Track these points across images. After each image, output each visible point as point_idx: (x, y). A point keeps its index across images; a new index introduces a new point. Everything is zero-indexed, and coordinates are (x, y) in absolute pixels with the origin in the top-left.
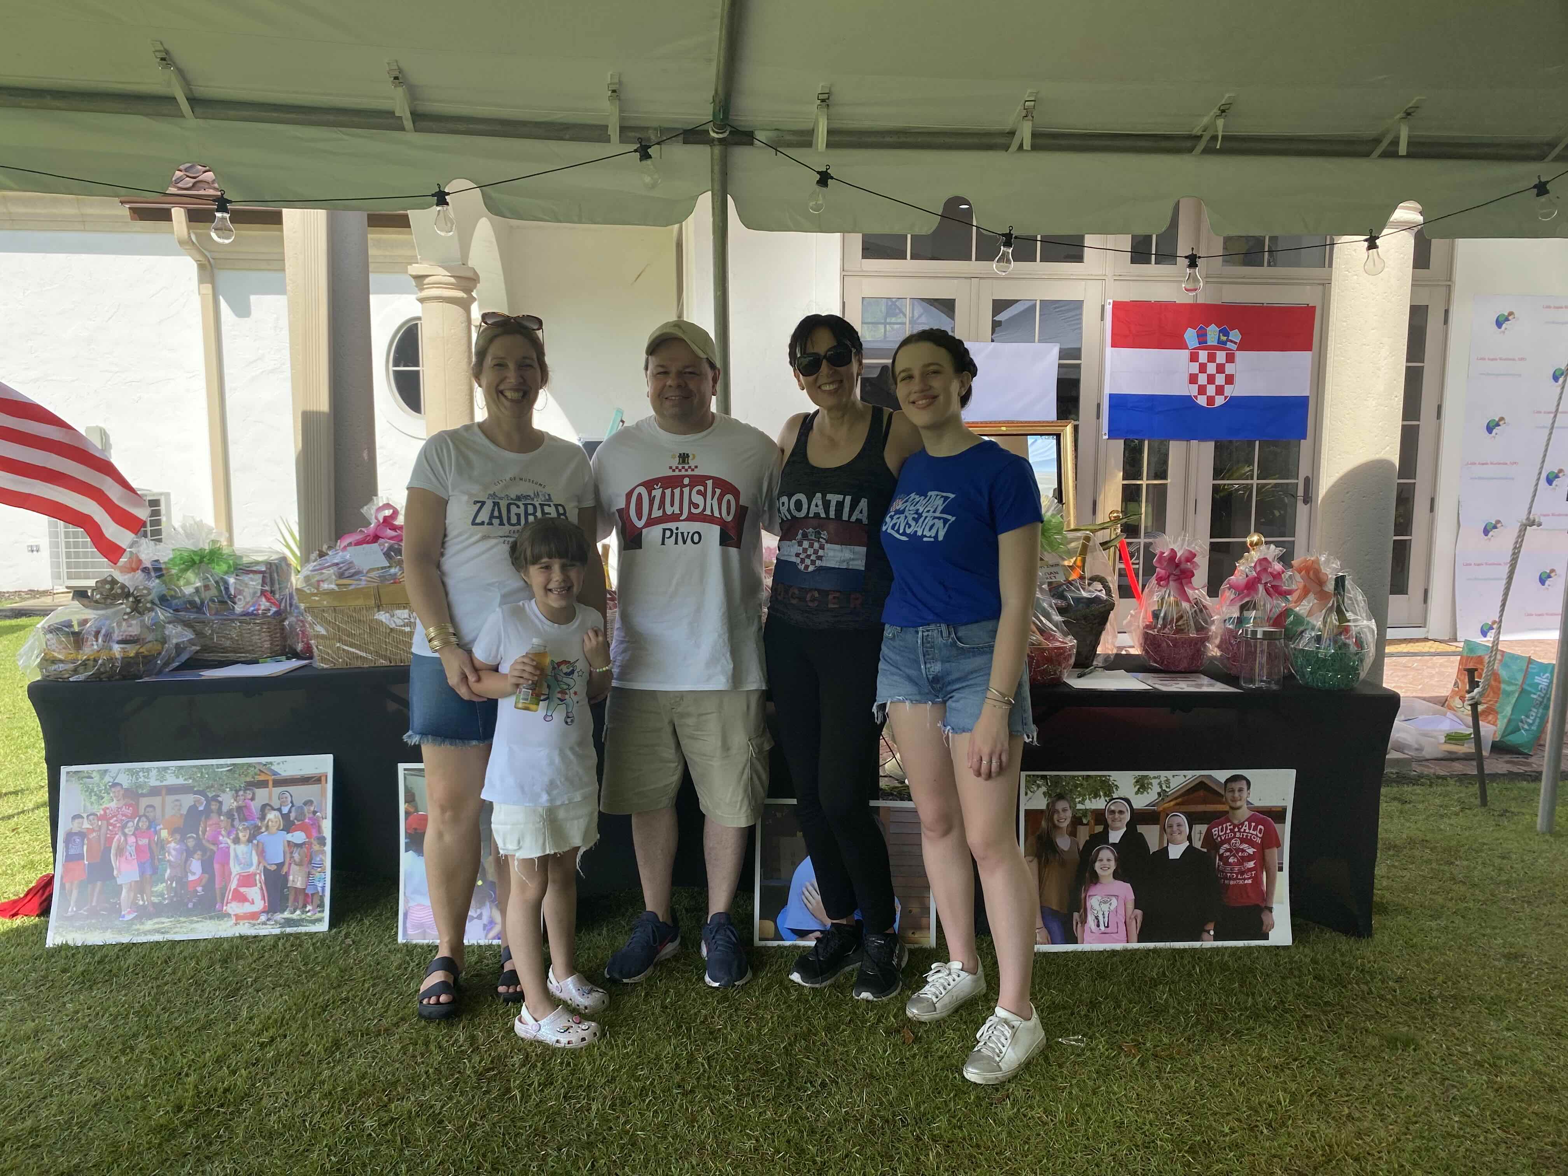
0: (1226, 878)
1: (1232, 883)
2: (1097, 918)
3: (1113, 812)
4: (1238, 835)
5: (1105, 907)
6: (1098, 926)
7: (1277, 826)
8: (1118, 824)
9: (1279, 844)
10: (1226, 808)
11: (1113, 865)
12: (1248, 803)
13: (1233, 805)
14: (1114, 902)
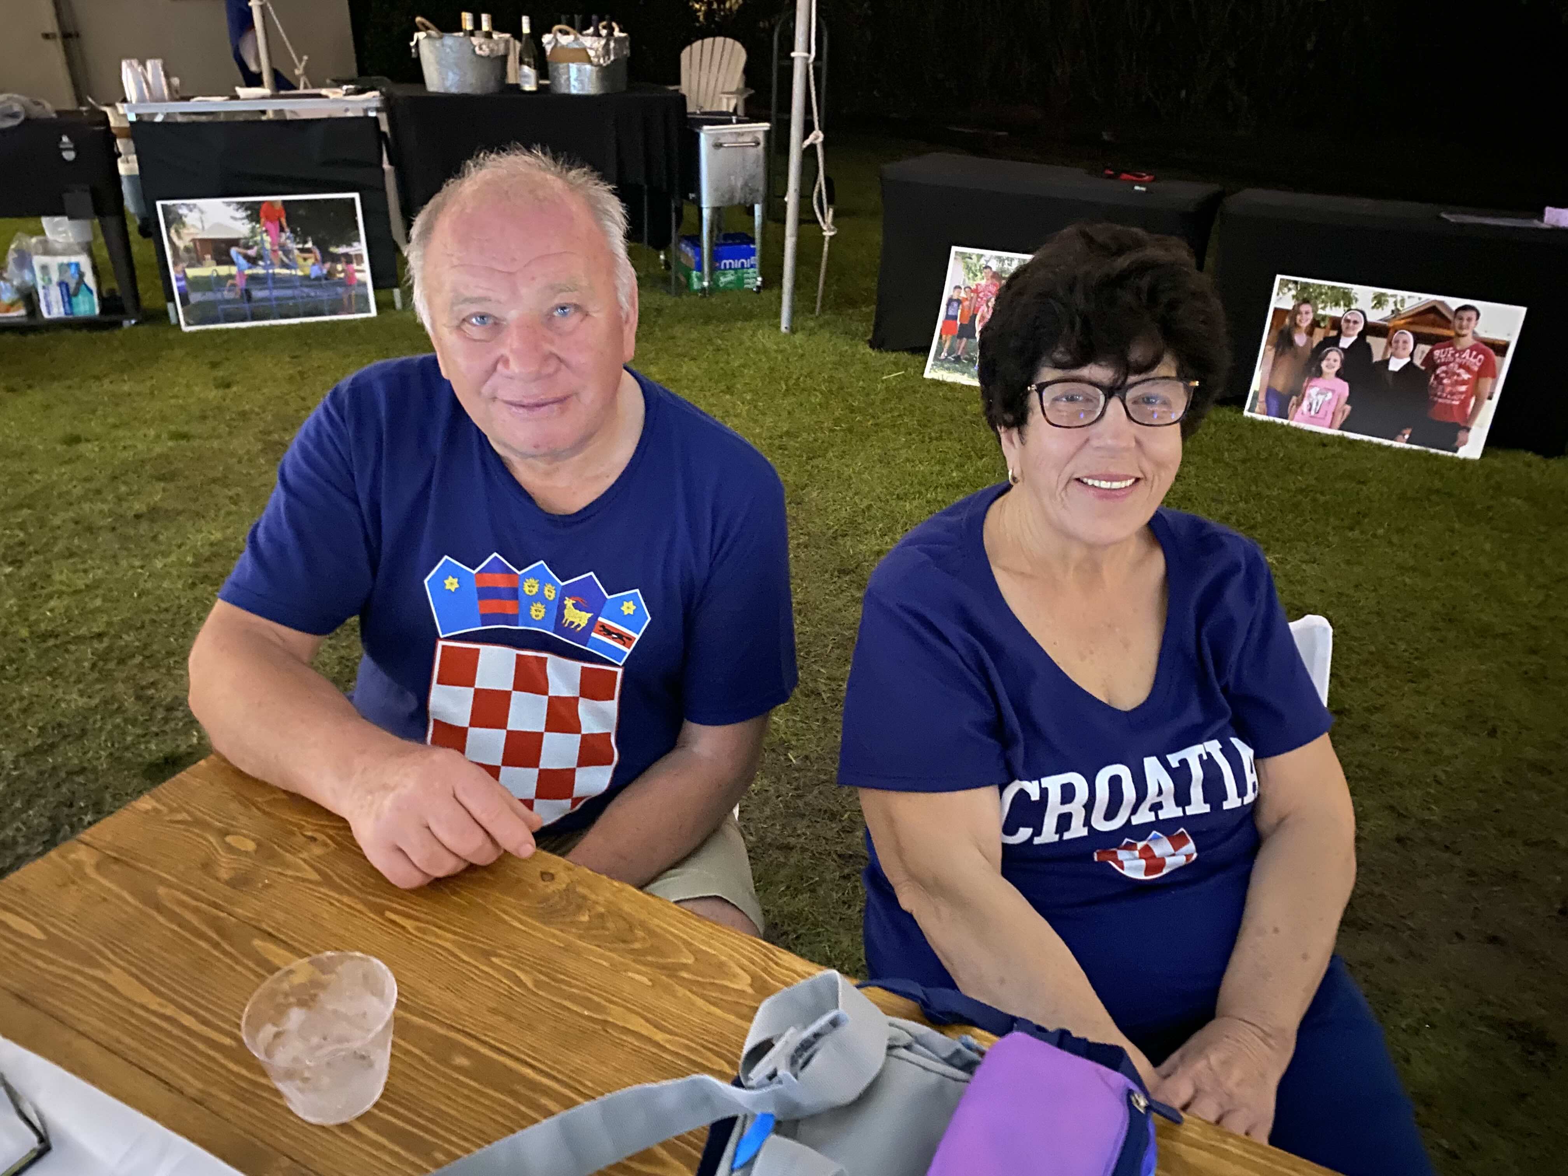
0: (1436, 395)
1: (1440, 400)
2: (1311, 404)
3: (1348, 321)
4: (1458, 360)
5: (1321, 398)
6: (1310, 410)
7: (1497, 359)
8: (1351, 333)
9: (1495, 376)
10: (1451, 333)
11: (1337, 366)
12: (1474, 333)
13: (1460, 332)
14: (1330, 395)
